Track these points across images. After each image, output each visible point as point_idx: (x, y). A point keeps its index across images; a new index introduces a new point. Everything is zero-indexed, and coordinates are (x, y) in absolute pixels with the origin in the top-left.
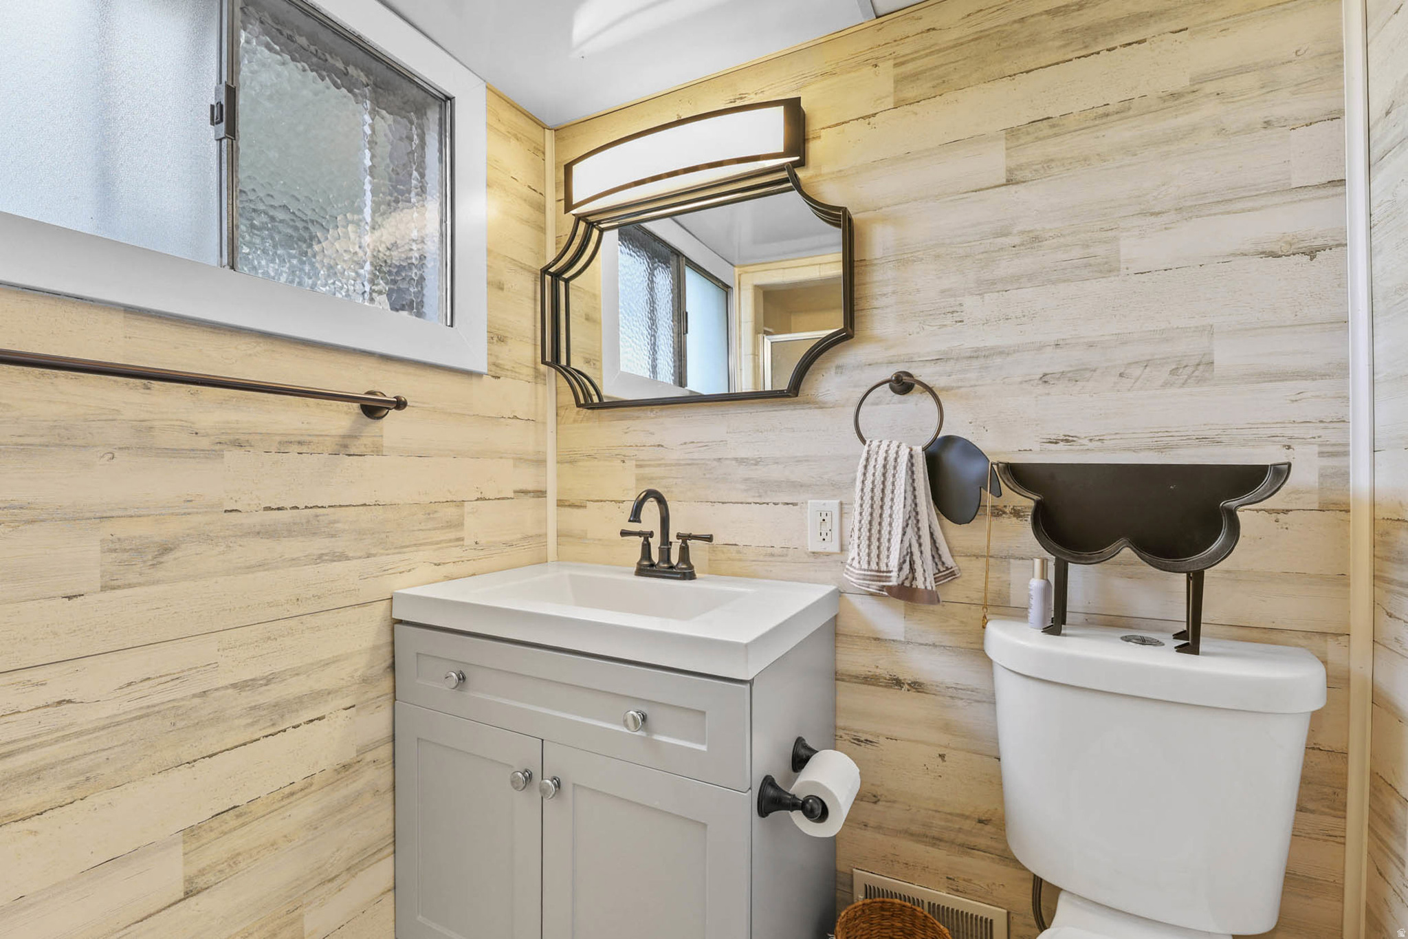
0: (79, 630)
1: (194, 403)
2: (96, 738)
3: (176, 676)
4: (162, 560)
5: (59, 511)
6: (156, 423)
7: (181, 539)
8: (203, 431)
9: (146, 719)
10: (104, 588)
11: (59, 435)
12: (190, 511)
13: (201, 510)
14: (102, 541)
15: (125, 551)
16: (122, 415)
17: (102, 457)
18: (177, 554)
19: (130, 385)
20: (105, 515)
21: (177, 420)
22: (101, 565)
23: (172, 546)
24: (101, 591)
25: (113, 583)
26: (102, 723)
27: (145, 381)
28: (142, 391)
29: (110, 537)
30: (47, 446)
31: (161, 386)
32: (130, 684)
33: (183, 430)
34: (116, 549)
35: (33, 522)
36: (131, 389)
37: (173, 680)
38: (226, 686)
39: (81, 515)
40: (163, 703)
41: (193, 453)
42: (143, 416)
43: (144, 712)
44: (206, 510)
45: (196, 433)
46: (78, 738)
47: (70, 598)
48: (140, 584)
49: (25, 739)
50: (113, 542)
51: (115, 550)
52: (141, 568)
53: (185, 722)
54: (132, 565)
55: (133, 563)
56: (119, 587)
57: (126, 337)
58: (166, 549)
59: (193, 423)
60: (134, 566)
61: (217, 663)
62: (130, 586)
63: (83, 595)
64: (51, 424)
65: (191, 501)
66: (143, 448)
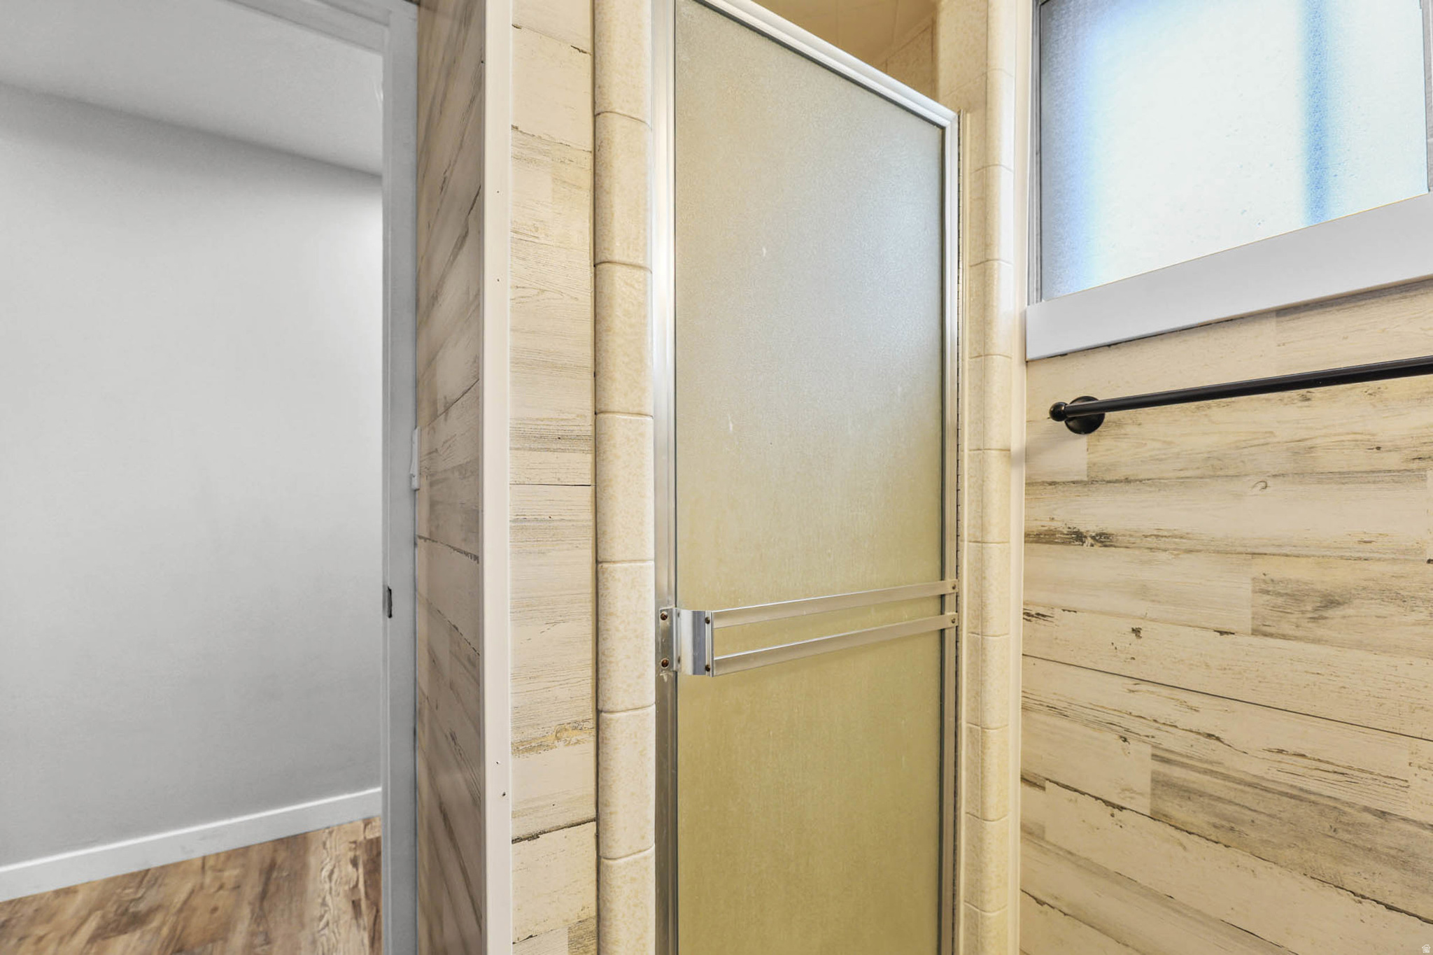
0: (1230, 669)
1: (1374, 406)
2: (1242, 791)
3: (1341, 770)
4: (1327, 615)
5: (1212, 543)
6: (1318, 441)
7: (1353, 591)
8: (1390, 444)
9: (1298, 802)
10: (1255, 632)
11: (1212, 466)
12: (1368, 555)
13: (1386, 556)
14: (1253, 579)
15: (1279, 594)
16: (1275, 436)
17: (1254, 486)
18: (1348, 611)
19: (1285, 401)
20: (1257, 551)
21: (1348, 434)
22: (1253, 606)
23: (1341, 600)
24: (1252, 634)
25: (1265, 629)
26: (1249, 779)
27: (1303, 391)
28: (1300, 404)
29: (1263, 577)
30: (1201, 478)
31: (1325, 392)
32: (1280, 751)
33: (1357, 445)
34: (1269, 591)
35: (1190, 551)
36: (1286, 404)
37: (1335, 772)
38: (1423, 824)
39: (1233, 548)
40: (1321, 795)
41: (1372, 476)
42: (1303, 434)
43: (1295, 792)
44: (1394, 556)
45: (1378, 448)
46: (1224, 780)
47: (1222, 633)
48: (1296, 638)
49: (1181, 755)
50: (1265, 581)
51: (1267, 592)
52: (1298, 618)
53: (1350, 837)
54: (1288, 613)
55: (1289, 611)
56: (1271, 635)
57: (1279, 345)
58: (1331, 602)
59: (1373, 435)
60: (1289, 615)
61: (1406, 781)
62: (1284, 637)
63: (1233, 634)
64: (1206, 455)
65: (1370, 542)
66: (1302, 474)
